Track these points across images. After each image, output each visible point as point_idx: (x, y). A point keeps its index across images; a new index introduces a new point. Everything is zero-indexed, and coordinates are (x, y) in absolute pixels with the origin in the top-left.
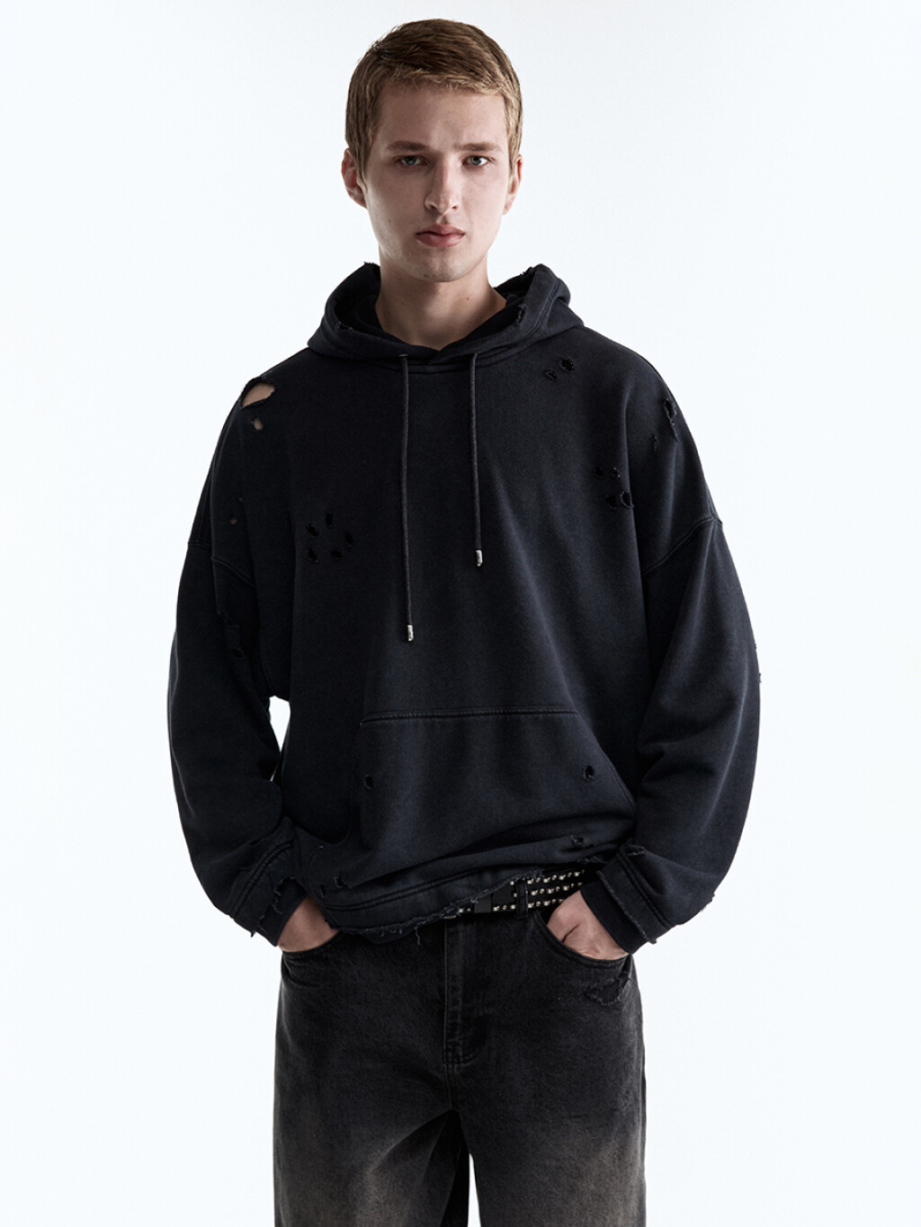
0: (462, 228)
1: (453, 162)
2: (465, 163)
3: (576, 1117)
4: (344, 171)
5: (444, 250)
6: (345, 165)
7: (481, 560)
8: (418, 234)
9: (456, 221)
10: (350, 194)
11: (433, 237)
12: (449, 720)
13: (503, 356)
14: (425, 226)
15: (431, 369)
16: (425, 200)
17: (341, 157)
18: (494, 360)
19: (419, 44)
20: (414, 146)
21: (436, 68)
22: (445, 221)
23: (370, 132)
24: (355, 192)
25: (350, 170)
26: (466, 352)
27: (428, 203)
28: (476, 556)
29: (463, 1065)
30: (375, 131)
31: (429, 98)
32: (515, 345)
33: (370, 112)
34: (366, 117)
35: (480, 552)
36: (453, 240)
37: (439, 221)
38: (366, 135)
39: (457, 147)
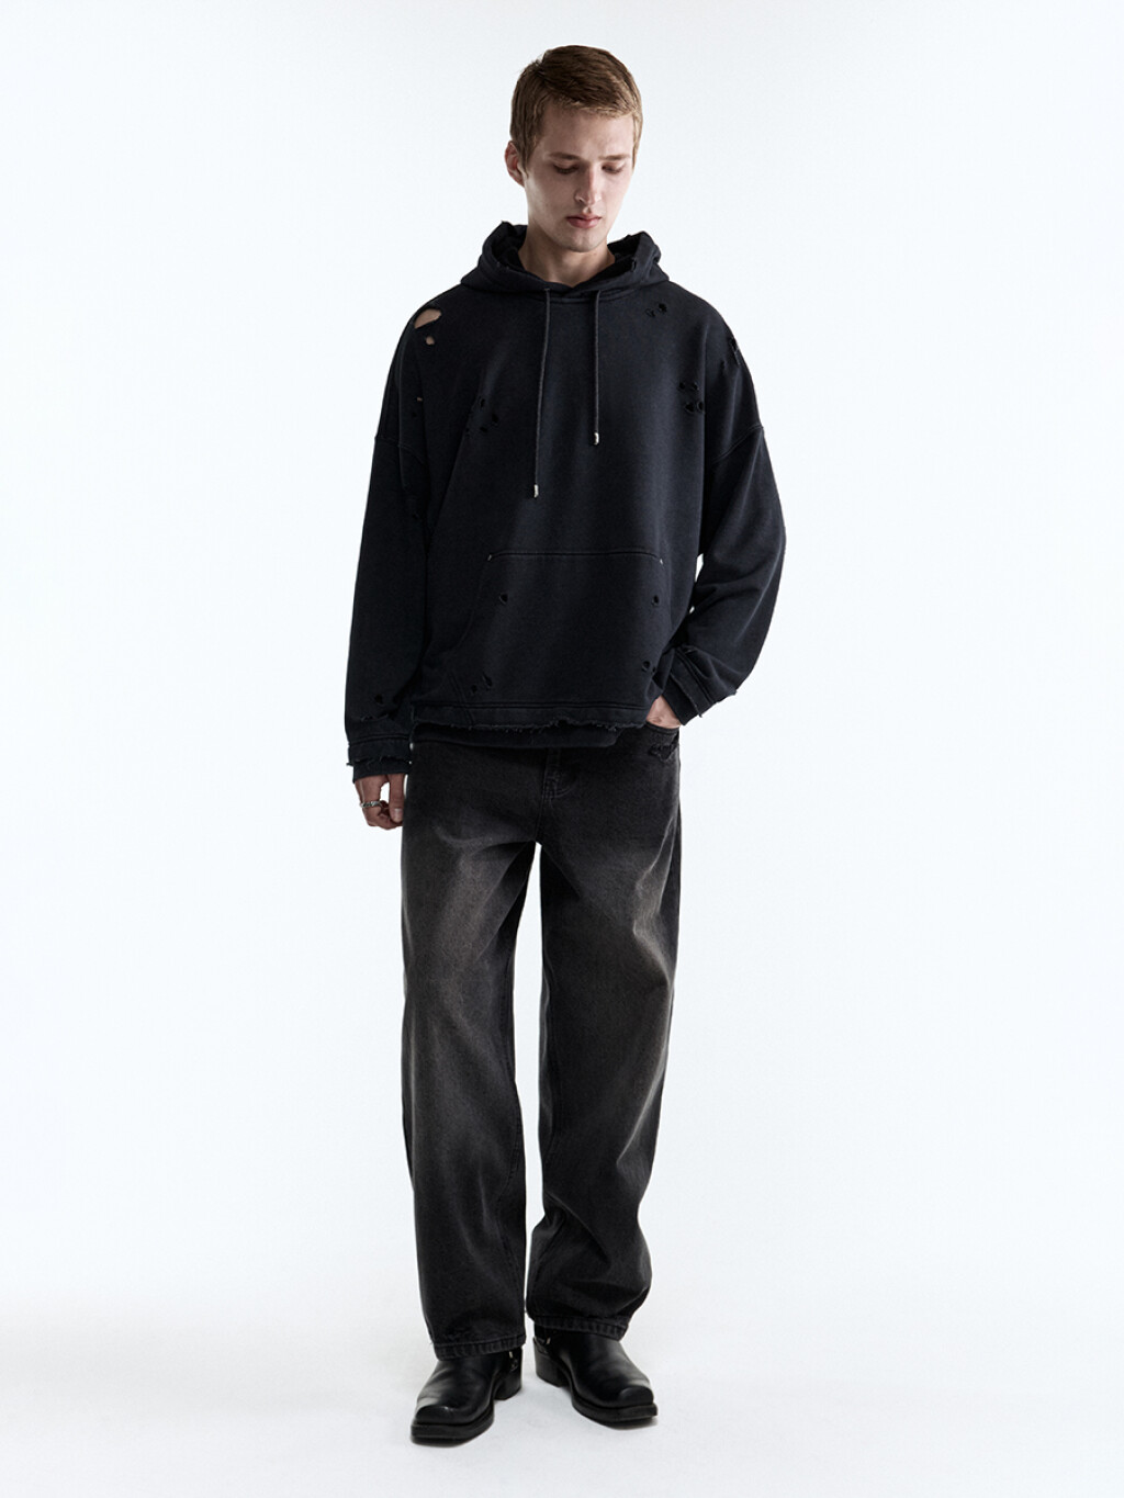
0: (599, 215)
1: (596, 168)
2: (604, 168)
3: (636, 838)
4: (507, 156)
5: (587, 228)
6: (508, 152)
7: (597, 440)
8: (569, 218)
9: (596, 212)
10: (511, 174)
11: (580, 222)
12: (565, 557)
13: (617, 295)
14: (574, 213)
15: (566, 300)
16: (575, 195)
17: (506, 146)
18: (611, 298)
19: (576, 79)
20: (570, 157)
21: (588, 101)
22: (590, 211)
23: (535, 138)
24: (516, 173)
25: (512, 156)
26: (594, 289)
27: (578, 198)
28: (594, 437)
29: (556, 796)
30: (539, 139)
31: (583, 121)
32: (627, 288)
33: (535, 124)
34: (532, 127)
35: (597, 435)
36: (592, 223)
37: (585, 211)
38: (531, 140)
39: (601, 158)
